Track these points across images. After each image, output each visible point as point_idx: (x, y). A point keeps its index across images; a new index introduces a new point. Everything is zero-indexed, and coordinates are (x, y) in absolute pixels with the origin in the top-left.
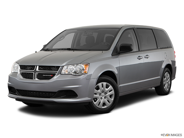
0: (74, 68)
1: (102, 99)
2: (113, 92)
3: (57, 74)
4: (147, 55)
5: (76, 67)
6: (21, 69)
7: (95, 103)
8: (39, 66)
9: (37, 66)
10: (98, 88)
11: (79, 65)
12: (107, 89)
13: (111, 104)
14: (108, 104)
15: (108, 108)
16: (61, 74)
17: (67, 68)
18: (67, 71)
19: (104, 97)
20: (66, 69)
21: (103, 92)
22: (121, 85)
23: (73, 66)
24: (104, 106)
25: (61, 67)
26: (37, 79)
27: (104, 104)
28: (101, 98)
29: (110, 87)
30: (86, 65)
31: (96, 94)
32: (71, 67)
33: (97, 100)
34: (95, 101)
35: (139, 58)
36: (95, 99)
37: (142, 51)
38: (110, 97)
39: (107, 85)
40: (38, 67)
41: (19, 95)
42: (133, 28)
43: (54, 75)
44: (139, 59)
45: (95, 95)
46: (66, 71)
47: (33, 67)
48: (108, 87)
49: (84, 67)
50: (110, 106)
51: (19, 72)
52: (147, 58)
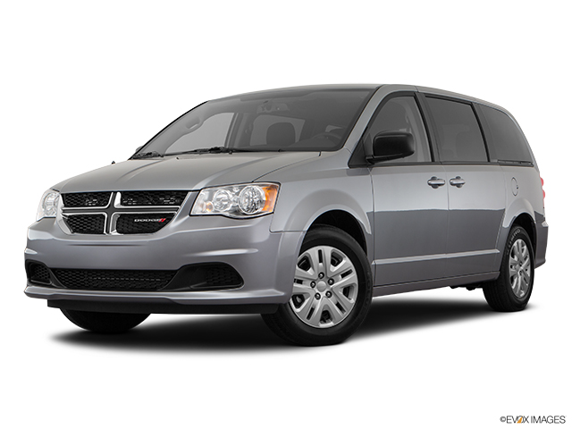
0: (231, 196)
1: (318, 299)
2: (352, 278)
3: (177, 214)
4: (458, 178)
5: (238, 194)
6: (65, 206)
7: (297, 310)
8: (124, 194)
9: (115, 193)
10: (306, 264)
11: (249, 186)
12: (333, 269)
13: (346, 314)
14: (339, 317)
15: (338, 328)
16: (190, 215)
17: (210, 198)
18: (210, 207)
19: (325, 292)
20: (206, 201)
21: (322, 275)
22: (378, 262)
23: (228, 192)
24: (325, 322)
25: (190, 193)
26: (115, 233)
27: (326, 315)
28: (317, 296)
29: (344, 262)
30: (269, 189)
31: (300, 282)
32: (222, 194)
33: (303, 300)
34: (298, 305)
35: (433, 182)
36: (299, 299)
37: (441, 163)
38: (344, 293)
39: (333, 255)
40: (119, 195)
41: (59, 286)
42: (414, 93)
43: (169, 218)
44: (435, 186)
45: (296, 285)
46: (207, 207)
47: (102, 197)
48: (339, 262)
49: (262, 193)
50: (346, 322)
51: (60, 216)
52: (458, 185)
